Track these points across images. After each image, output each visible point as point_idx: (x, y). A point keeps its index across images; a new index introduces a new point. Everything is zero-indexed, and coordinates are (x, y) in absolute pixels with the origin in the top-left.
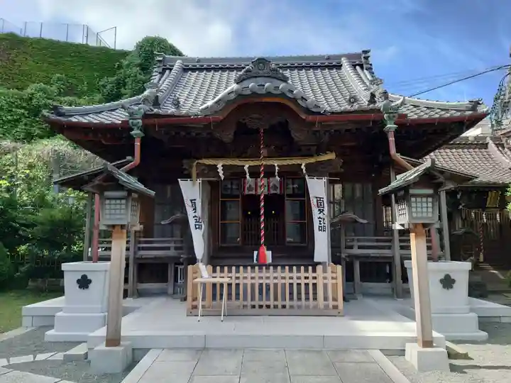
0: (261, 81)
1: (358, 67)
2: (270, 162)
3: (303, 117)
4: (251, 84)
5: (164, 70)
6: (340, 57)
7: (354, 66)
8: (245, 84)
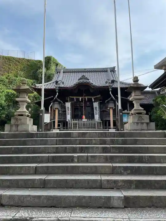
0: (83, 80)
1: (112, 72)
2: (85, 97)
3: (92, 87)
4: (81, 81)
5: (58, 72)
6: (107, 68)
7: (111, 71)
8: (80, 80)
